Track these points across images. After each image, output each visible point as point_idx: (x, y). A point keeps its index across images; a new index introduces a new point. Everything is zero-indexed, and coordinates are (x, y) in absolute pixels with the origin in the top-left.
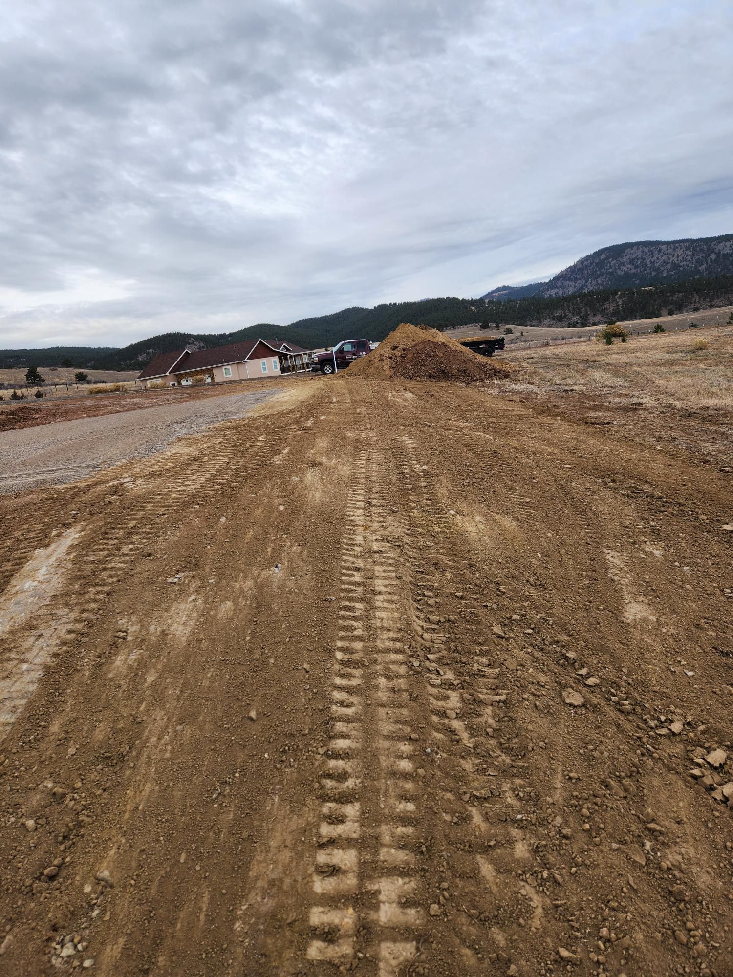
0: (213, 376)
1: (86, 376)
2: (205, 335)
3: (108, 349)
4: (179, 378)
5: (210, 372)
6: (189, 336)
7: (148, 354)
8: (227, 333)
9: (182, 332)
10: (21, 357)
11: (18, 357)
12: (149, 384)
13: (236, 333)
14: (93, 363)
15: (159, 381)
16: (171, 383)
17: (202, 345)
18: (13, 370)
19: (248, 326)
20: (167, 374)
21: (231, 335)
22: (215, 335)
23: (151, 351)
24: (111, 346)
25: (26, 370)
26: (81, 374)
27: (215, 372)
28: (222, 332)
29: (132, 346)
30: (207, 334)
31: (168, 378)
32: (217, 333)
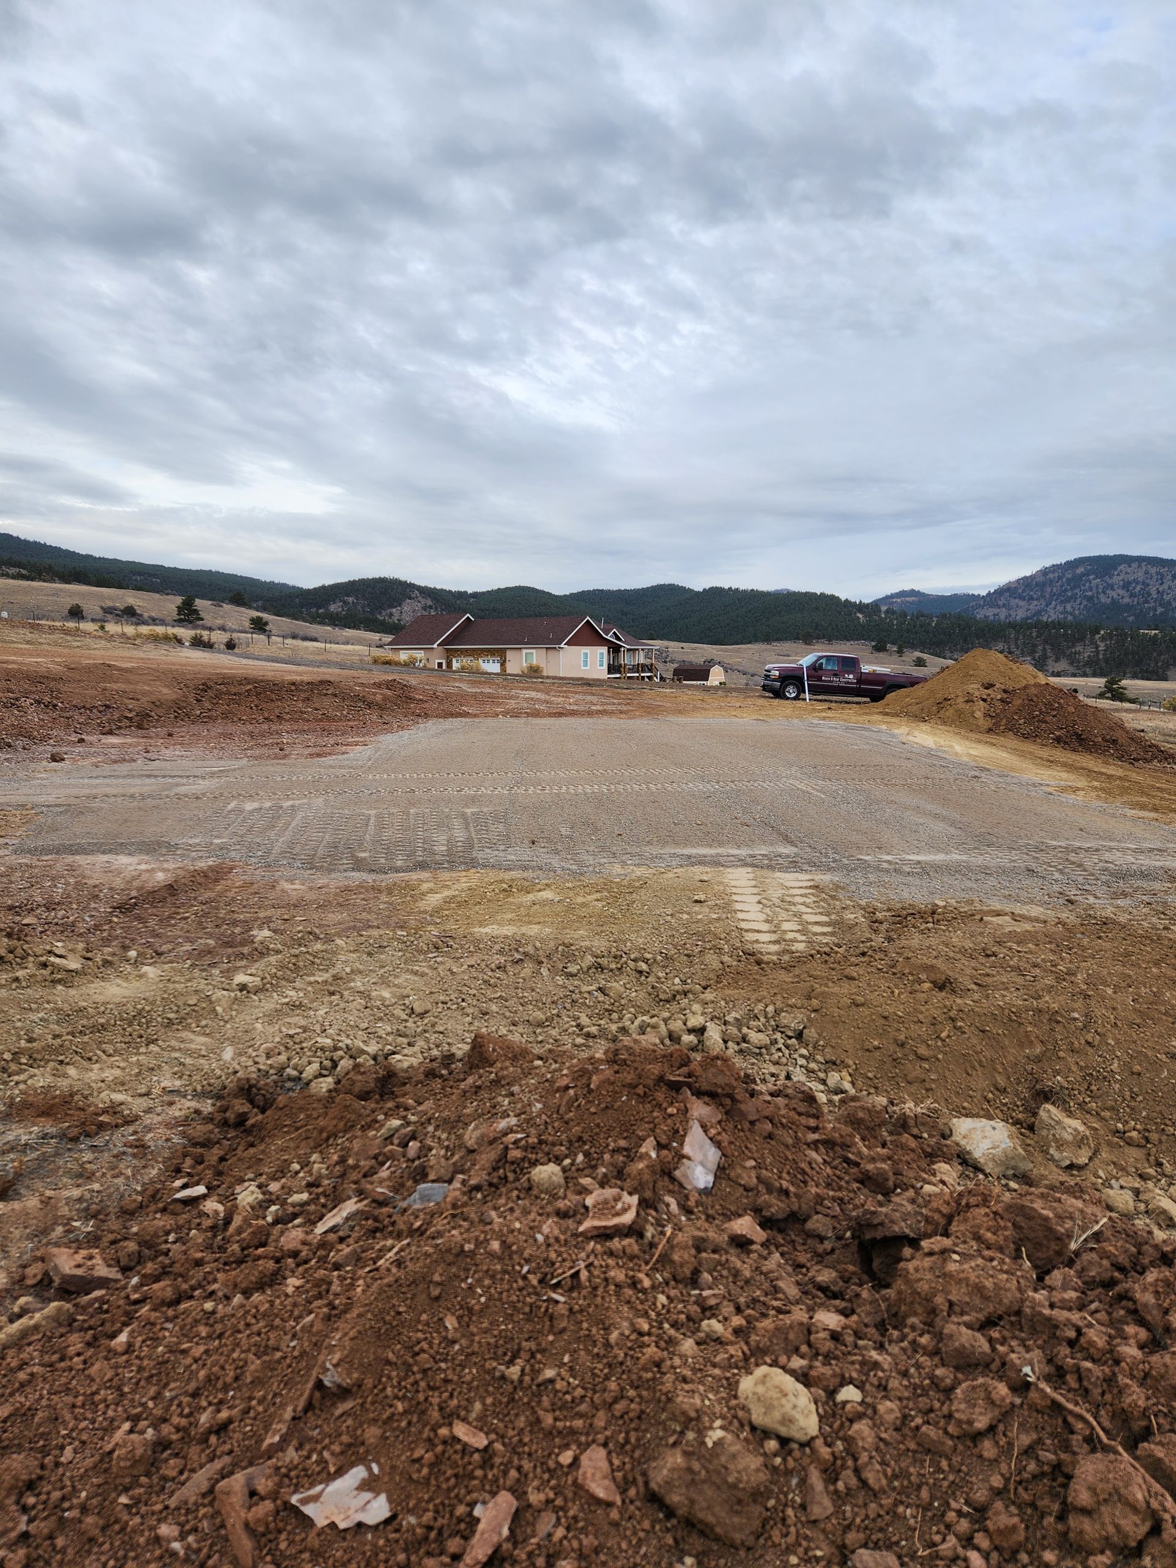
0: (505, 661)
1: (266, 624)
2: (435, 589)
3: (284, 585)
4: (450, 654)
5: (501, 655)
6: (412, 586)
7: (345, 602)
8: (470, 591)
9: (403, 578)
10: (155, 575)
11: (150, 575)
12: (403, 656)
13: (483, 593)
14: (260, 603)
15: (420, 655)
16: (437, 661)
17: (429, 603)
18: (157, 596)
19: (503, 586)
20: (435, 646)
21: (475, 595)
22: (450, 591)
23: (350, 599)
24: (291, 582)
25: (179, 600)
26: (260, 619)
27: (510, 655)
28: (462, 589)
29: (323, 587)
30: (438, 587)
31: (435, 653)
32: (454, 589)
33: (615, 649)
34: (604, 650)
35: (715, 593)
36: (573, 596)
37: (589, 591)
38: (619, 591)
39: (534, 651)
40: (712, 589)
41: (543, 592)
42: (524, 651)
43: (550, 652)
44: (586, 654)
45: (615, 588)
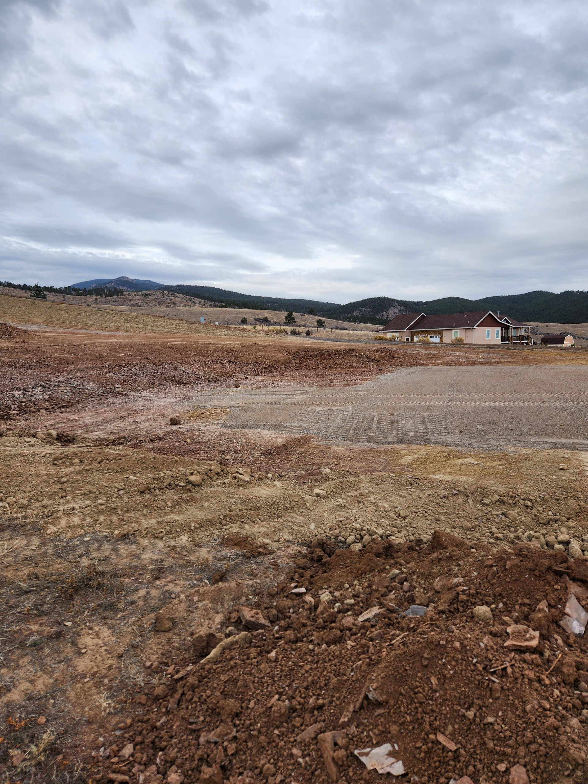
0: (442, 336)
1: (324, 322)
2: (406, 301)
3: (332, 304)
4: (413, 334)
5: (440, 334)
6: (394, 300)
7: (361, 310)
8: (424, 301)
9: (389, 297)
10: (276, 303)
11: (274, 303)
12: (389, 336)
13: (431, 302)
14: (321, 313)
15: (397, 335)
16: (406, 338)
17: (403, 308)
18: (277, 312)
19: (441, 298)
20: (405, 330)
21: (427, 303)
22: (413, 302)
23: (363, 309)
24: (335, 302)
25: (286, 313)
26: (321, 320)
27: (445, 333)
28: (420, 301)
29: (350, 304)
30: (407, 300)
31: (405, 333)
32: (415, 300)
33: (506, 328)
34: (499, 329)
35: (568, 294)
36: (481, 300)
37: (490, 298)
38: (509, 296)
39: (458, 331)
40: (566, 292)
41: (464, 299)
42: (453, 331)
43: (468, 332)
44: (488, 331)
45: (506, 295)
